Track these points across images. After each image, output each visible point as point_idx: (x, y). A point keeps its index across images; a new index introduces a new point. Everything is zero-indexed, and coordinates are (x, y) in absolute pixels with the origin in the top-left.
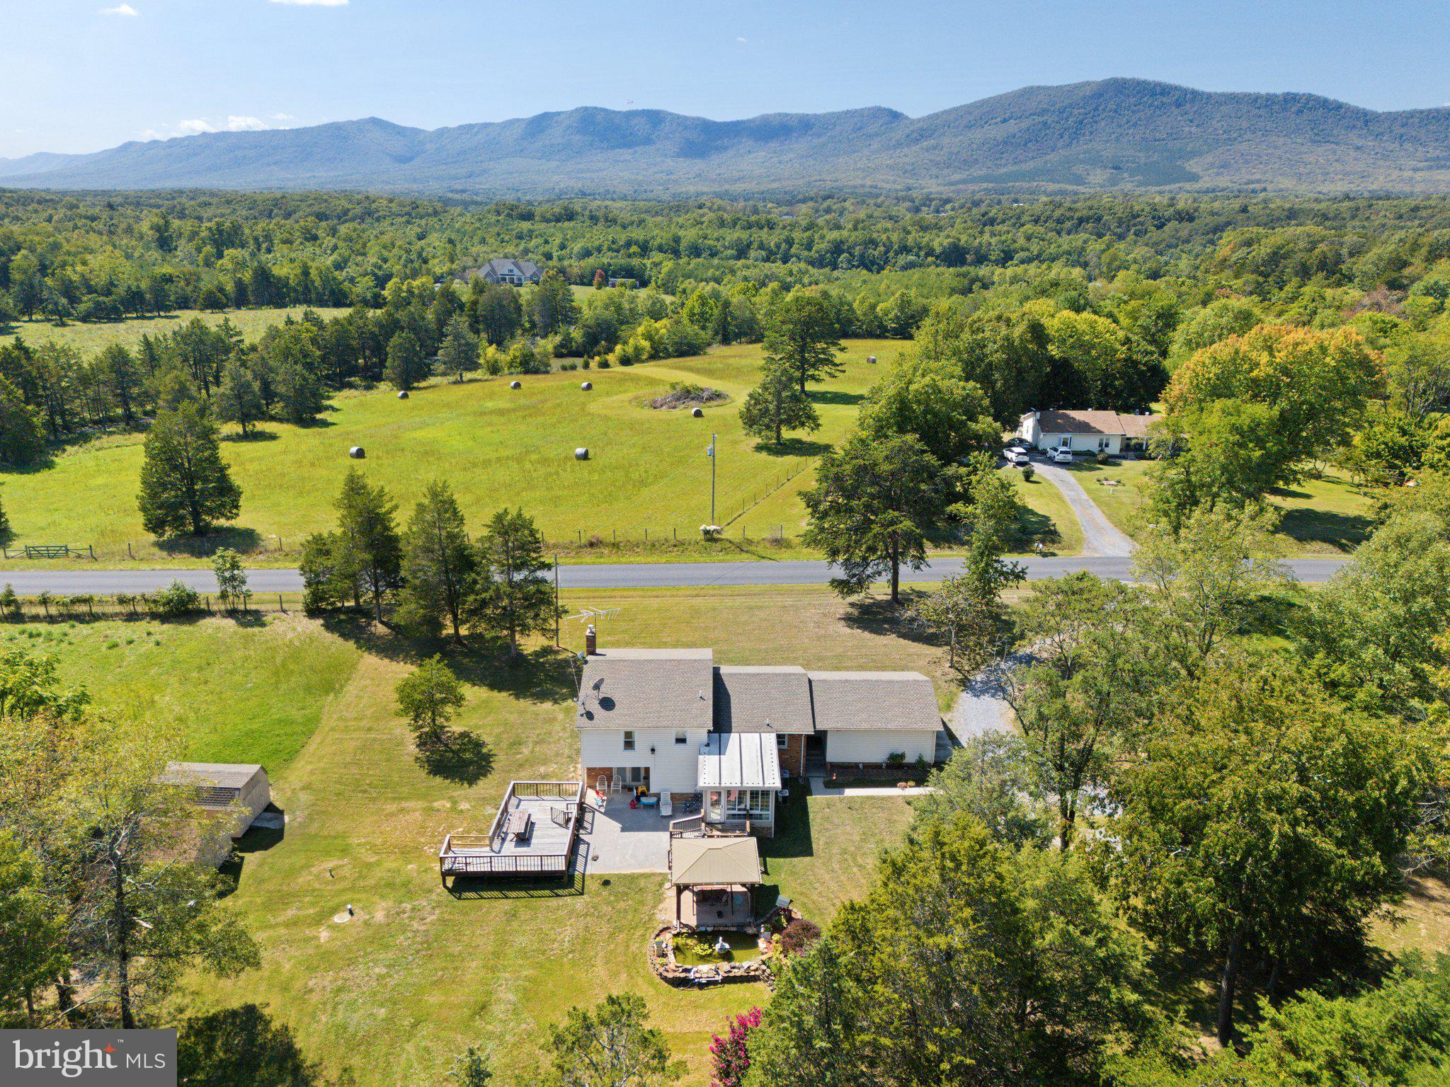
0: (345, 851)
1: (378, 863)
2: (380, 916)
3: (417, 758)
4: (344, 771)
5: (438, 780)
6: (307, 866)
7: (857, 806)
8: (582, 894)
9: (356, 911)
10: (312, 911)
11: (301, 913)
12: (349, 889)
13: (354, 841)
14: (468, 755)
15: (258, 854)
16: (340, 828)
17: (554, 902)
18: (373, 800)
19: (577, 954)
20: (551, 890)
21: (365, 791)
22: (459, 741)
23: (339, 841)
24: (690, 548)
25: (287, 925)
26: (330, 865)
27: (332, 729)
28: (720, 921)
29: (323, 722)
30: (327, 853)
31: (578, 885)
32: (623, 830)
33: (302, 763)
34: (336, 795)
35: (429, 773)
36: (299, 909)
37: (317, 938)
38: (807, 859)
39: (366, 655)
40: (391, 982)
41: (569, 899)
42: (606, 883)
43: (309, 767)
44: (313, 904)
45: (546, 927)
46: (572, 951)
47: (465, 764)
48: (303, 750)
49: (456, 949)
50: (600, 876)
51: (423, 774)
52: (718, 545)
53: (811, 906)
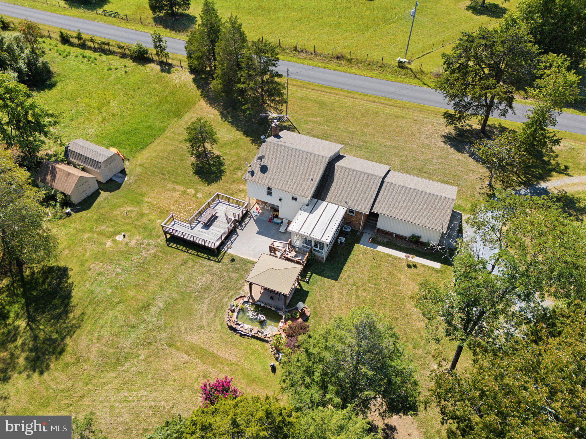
0: (139, 203)
1: (148, 215)
2: (133, 243)
3: (193, 163)
4: (160, 161)
5: (197, 177)
6: (120, 206)
7: (378, 259)
8: (219, 262)
9: (126, 236)
10: (110, 230)
11: (107, 229)
12: (129, 224)
13: (146, 199)
14: (214, 169)
15: (107, 193)
16: (144, 190)
17: (205, 262)
18: (165, 179)
19: (200, 294)
20: (208, 255)
21: (163, 174)
22: (214, 160)
23: (139, 197)
24: (388, 70)
25: (99, 233)
26: (129, 209)
27: (167, 137)
28: (270, 302)
29: (166, 132)
30: (132, 202)
31: (220, 257)
32: (258, 233)
33: (147, 151)
34: (152, 173)
35: (194, 173)
36: (107, 227)
37: (105, 244)
38: (334, 281)
39: (202, 100)
40: (120, 278)
41: (212, 262)
42: (233, 260)
43: (149, 155)
44: (113, 226)
45: (195, 274)
46: (199, 291)
47: (211, 172)
48: (150, 145)
49: (152, 271)
50: (232, 256)
51: (191, 172)
52: (404, 71)
53: (318, 310)
